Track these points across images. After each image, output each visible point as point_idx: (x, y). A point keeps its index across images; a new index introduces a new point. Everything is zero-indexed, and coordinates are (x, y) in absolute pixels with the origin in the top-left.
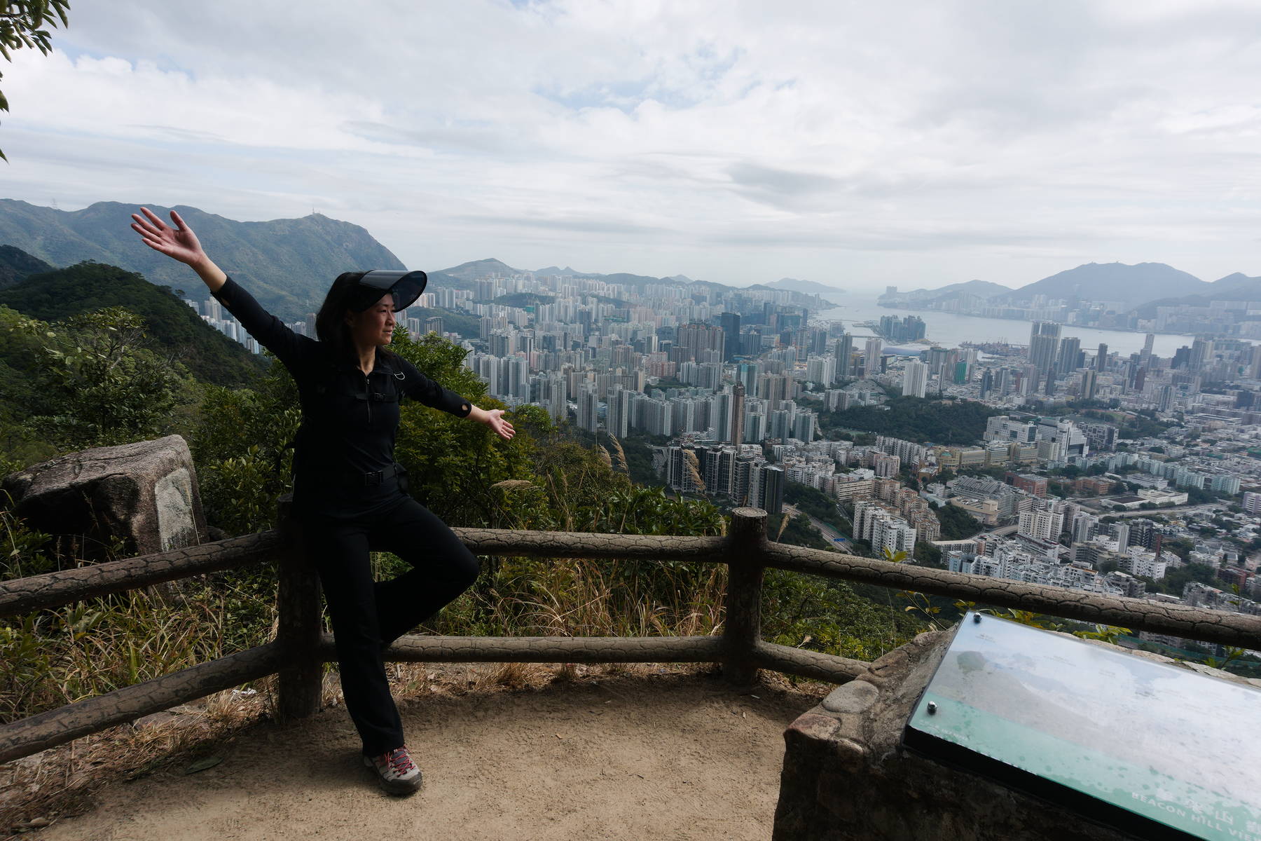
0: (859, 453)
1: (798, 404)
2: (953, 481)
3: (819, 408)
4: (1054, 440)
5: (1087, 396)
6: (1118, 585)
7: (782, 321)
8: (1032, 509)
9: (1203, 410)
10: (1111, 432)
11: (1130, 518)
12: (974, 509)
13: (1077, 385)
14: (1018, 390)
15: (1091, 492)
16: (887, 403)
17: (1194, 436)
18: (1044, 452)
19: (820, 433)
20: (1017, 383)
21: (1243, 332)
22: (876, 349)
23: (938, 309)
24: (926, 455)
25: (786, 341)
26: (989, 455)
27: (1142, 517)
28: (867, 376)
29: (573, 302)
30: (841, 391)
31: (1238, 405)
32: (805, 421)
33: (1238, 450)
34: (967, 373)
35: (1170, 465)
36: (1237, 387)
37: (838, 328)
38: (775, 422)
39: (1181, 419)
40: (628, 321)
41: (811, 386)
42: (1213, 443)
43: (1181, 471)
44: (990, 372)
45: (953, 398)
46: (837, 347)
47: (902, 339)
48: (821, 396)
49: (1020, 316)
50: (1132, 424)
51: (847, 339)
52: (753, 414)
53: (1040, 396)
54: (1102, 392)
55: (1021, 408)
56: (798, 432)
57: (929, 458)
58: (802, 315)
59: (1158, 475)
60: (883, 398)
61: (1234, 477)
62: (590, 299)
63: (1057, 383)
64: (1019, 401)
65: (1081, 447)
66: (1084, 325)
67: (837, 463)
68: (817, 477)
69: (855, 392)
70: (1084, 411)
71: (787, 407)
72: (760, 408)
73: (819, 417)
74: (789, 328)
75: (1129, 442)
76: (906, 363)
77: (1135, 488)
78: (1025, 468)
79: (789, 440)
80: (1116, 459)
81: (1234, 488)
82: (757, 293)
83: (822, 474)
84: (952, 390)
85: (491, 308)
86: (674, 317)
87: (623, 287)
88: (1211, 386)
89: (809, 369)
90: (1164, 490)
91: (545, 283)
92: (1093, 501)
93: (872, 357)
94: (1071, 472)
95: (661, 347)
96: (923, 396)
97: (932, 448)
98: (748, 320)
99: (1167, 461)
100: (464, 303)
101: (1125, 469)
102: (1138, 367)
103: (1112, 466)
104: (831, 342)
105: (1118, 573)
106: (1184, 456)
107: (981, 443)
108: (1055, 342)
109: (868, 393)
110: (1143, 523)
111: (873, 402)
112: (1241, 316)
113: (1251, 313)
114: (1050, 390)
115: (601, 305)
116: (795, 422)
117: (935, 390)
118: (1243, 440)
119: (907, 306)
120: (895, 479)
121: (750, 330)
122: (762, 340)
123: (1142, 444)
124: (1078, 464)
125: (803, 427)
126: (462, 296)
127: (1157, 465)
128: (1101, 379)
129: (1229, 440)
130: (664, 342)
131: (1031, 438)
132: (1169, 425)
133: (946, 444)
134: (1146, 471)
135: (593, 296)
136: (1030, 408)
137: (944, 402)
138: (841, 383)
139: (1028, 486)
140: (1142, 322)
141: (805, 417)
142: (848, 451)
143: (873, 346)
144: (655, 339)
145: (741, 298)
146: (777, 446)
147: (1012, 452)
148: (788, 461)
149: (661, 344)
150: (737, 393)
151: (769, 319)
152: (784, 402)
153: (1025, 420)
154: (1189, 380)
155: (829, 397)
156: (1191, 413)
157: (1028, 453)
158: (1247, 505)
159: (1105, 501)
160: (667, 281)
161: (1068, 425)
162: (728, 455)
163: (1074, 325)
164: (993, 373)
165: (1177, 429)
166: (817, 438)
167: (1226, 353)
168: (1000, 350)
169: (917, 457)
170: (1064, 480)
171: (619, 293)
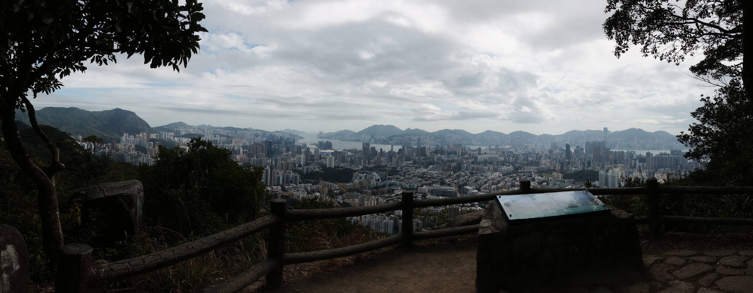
0: (314, 187)
1: (293, 172)
2: (344, 194)
3: (300, 172)
4: (372, 178)
5: (379, 164)
6: (392, 219)
7: (286, 143)
8: (368, 200)
9: (406, 166)
10: (386, 174)
11: (393, 199)
12: (352, 202)
13: (376, 161)
14: (360, 164)
15: (383, 193)
16: (322, 170)
17: (405, 173)
18: (369, 182)
19: (301, 181)
20: (360, 161)
21: (412, 144)
22: (318, 151)
23: (335, 139)
24: (336, 186)
25: (288, 150)
26: (354, 185)
27: (396, 198)
28: (316, 161)
29: (211, 137)
30: (307, 167)
31: (413, 164)
32: (296, 177)
33: (415, 176)
34: (346, 159)
35: (401, 182)
36: (413, 159)
37: (305, 145)
38: (285, 178)
39: (402, 169)
40: (231, 143)
41: (297, 165)
42: (409, 175)
43: (404, 183)
44: (352, 158)
45: (342, 167)
46: (305, 151)
47: (325, 149)
48: (301, 169)
49: (358, 141)
50: (391, 172)
51: (308, 149)
52: (277, 176)
53: (367, 165)
54: (382, 163)
55: (362, 169)
56: (294, 181)
57: (337, 187)
58: (293, 141)
59: (398, 186)
60: (321, 168)
61: (415, 184)
62: (217, 135)
63: (371, 161)
64: (361, 167)
65: (379, 180)
66: (376, 143)
67: (307, 191)
68: (301, 197)
69: (312, 167)
70: (378, 169)
71: (289, 173)
72: (280, 173)
73: (301, 176)
74: (289, 145)
75: (391, 177)
76: (328, 157)
77: (393, 190)
78: (365, 188)
79: (290, 184)
80: (388, 182)
81: (415, 187)
82: (277, 134)
83: (303, 195)
84: (342, 165)
85: (180, 139)
86: (248, 142)
87: (229, 131)
88: (408, 159)
89: (296, 159)
90: (400, 190)
91: (200, 130)
92: (383, 195)
93: (317, 154)
94: (377, 187)
95: (244, 153)
96: (333, 167)
97: (337, 184)
98: (275, 143)
99: (400, 181)
100: (170, 138)
101: (391, 185)
102: (390, 155)
103: (387, 185)
104: (303, 150)
105: (391, 216)
106: (404, 179)
107: (352, 181)
108: (369, 148)
109: (316, 167)
110: (396, 200)
111: (318, 170)
112: (411, 139)
113: (413, 139)
114: (369, 163)
115: (222, 138)
116: (292, 178)
117: (337, 165)
118: (416, 173)
119: (326, 138)
120: (327, 195)
121: (276, 146)
122: (280, 149)
123: (394, 177)
124: (379, 185)
125: (296, 179)
126: (169, 134)
127: (398, 182)
128: (382, 159)
129: (413, 174)
130: (245, 150)
131: (366, 178)
132: (399, 171)
133: (341, 183)
134: (395, 185)
135: (218, 135)
136: (364, 169)
137: (340, 169)
138: (307, 164)
139: (366, 193)
140: (390, 142)
141: (296, 176)
142: (311, 187)
143: (317, 151)
144: (241, 149)
145: (272, 135)
146: (286, 187)
147: (361, 183)
148: (290, 191)
149: (244, 151)
150: (271, 168)
151: (282, 142)
152: (288, 171)
153: (363, 173)
154: (402, 158)
155: (303, 169)
156: (404, 167)
157: (365, 183)
158: (419, 191)
159: (386, 195)
160: (246, 129)
161: (375, 174)
162: (269, 190)
163: (373, 143)
164: (353, 159)
165: (401, 172)
166: (300, 183)
167: (409, 150)
168: (354, 151)
169: (333, 187)
170: (375, 190)
171: (228, 134)
